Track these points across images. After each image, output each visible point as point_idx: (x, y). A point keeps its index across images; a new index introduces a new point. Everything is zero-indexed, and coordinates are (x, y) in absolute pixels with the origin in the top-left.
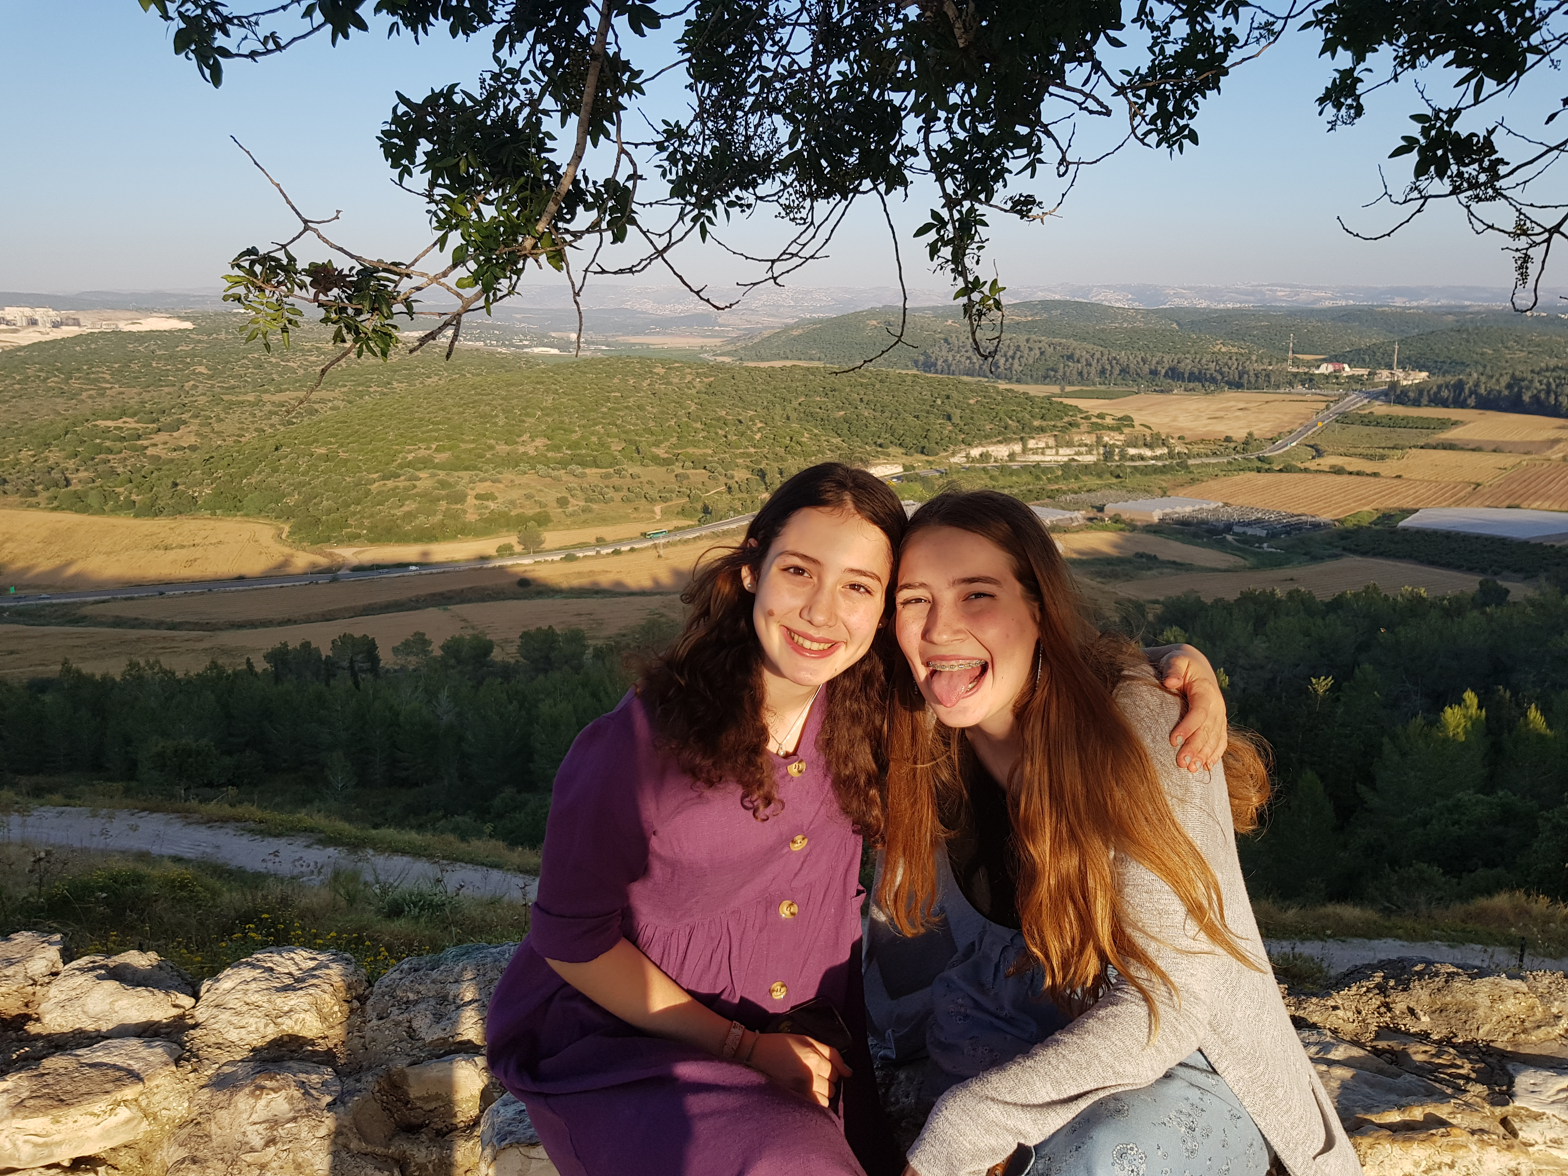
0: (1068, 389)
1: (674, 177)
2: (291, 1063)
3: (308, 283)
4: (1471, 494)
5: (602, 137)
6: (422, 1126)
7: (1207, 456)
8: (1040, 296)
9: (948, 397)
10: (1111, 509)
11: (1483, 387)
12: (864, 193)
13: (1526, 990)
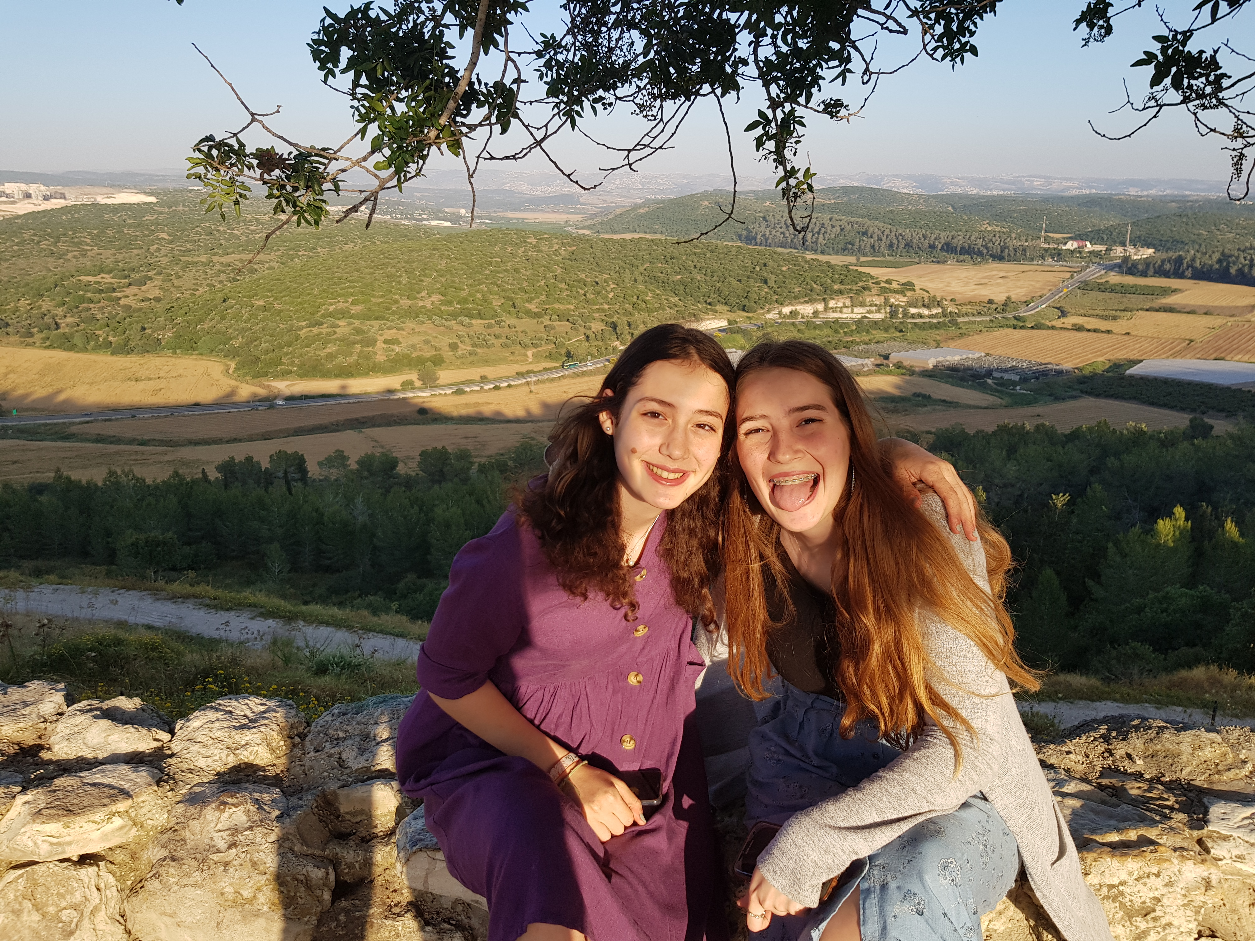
0: (863, 259)
1: (549, 79)
2: (247, 785)
3: (255, 165)
4: (1185, 349)
5: (492, 47)
6: (351, 834)
7: (973, 315)
8: (842, 183)
9: (765, 265)
10: (895, 357)
11: (1198, 261)
12: (704, 95)
13: (1220, 740)
